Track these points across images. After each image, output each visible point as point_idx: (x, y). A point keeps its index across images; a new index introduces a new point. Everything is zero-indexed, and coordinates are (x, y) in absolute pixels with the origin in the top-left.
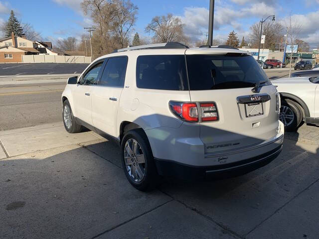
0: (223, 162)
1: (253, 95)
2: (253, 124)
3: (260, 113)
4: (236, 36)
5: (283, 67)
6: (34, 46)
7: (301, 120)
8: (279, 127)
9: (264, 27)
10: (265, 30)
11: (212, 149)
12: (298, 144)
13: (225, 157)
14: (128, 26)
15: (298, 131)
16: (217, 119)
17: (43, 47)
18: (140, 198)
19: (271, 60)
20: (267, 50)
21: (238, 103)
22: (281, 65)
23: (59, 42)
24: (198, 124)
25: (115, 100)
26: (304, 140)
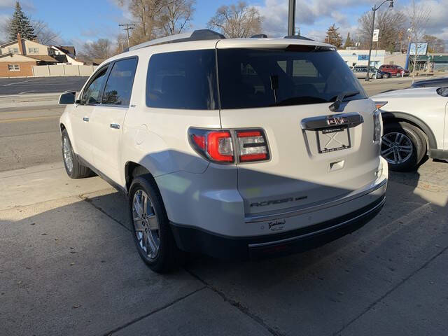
0: (277, 229)
1: (331, 116)
2: (331, 165)
3: (344, 146)
4: (337, 32)
5: (404, 76)
6: (49, 53)
7: (424, 154)
8: (380, 168)
9: (379, 17)
10: (380, 23)
11: (259, 207)
12: (417, 191)
13: (282, 220)
14: (183, 21)
15: (420, 171)
16: (266, 157)
17: (62, 53)
18: (153, 284)
19: (388, 66)
20: (383, 52)
21: (303, 131)
22: (403, 72)
23: (87, 47)
24: (234, 166)
25: (116, 127)
26: (427, 184)
